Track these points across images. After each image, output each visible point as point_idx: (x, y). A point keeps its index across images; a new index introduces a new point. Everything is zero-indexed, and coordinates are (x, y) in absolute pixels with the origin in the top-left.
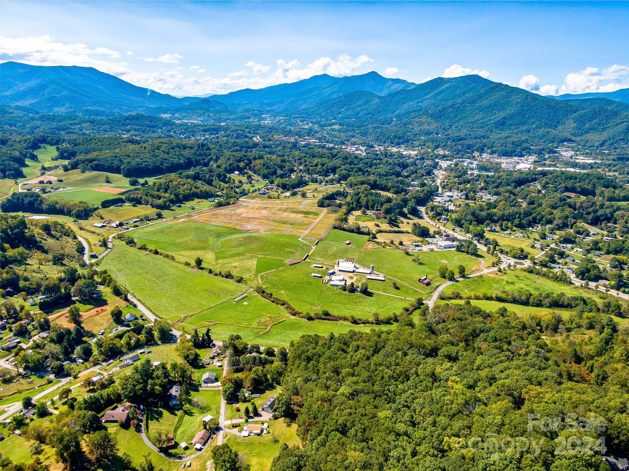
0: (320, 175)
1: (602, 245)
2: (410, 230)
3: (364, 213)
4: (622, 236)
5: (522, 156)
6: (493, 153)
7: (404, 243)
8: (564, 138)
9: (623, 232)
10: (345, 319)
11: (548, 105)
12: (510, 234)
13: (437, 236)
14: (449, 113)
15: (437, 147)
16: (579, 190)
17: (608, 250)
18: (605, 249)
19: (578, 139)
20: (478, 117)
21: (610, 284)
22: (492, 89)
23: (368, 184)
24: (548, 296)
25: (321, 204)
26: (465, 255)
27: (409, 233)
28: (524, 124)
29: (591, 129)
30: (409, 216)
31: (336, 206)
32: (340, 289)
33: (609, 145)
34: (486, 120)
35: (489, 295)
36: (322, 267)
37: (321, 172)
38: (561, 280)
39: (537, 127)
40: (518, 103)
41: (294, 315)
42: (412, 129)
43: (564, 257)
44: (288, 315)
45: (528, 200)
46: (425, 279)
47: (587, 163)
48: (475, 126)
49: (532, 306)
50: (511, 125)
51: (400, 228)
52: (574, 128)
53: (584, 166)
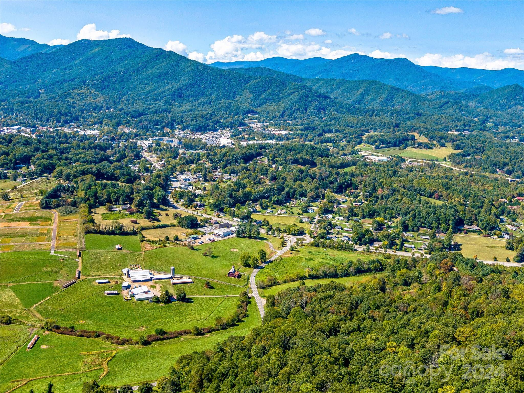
0: (7, 169)
1: (357, 211)
2: (175, 222)
3: (110, 209)
4: (366, 201)
5: (216, 130)
6: (184, 128)
7: (179, 238)
8: (247, 110)
9: (367, 197)
10: (187, 333)
11: (221, 75)
12: (273, 212)
13: (207, 225)
14: (114, 83)
15: (118, 124)
16: (301, 161)
17: (363, 214)
18: (361, 214)
19: (258, 110)
20: (148, 88)
21: (384, 244)
22: (157, 56)
23: (91, 173)
24: (351, 263)
25: (46, 206)
26: (247, 240)
27: (174, 226)
28: (202, 94)
29: (267, 100)
30: (161, 206)
31: (68, 205)
32: (151, 302)
33: (289, 115)
34: (160, 91)
35: (301, 275)
36: (109, 282)
37: (7, 164)
38: (346, 248)
39: (217, 99)
40: (190, 72)
41: (123, 344)
42: (73, 103)
43: (333, 226)
44: (114, 346)
45: (269, 175)
46: (235, 271)
47: (282, 135)
48: (149, 98)
49: (341, 277)
50: (189, 96)
51: (160, 221)
52: (252, 99)
53: (281, 137)
